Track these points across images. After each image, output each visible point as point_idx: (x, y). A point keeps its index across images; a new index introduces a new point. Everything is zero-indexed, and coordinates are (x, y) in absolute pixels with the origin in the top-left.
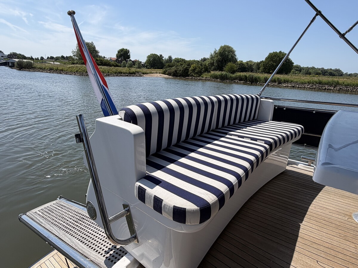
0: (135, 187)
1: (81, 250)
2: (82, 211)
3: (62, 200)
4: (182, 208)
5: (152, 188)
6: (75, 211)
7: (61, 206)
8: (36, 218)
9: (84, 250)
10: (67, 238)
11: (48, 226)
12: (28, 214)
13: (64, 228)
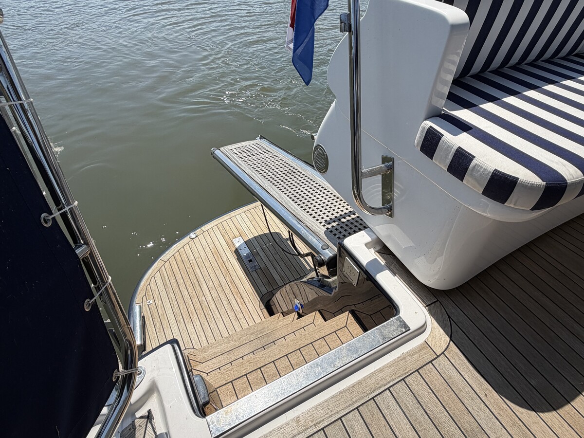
0: (420, 128)
1: (293, 210)
2: (291, 162)
3: (263, 141)
4: (511, 176)
5: (455, 135)
6: (283, 159)
7: (263, 150)
8: (233, 157)
9: (297, 211)
10: (274, 191)
11: (248, 171)
12: (222, 149)
13: (270, 179)
